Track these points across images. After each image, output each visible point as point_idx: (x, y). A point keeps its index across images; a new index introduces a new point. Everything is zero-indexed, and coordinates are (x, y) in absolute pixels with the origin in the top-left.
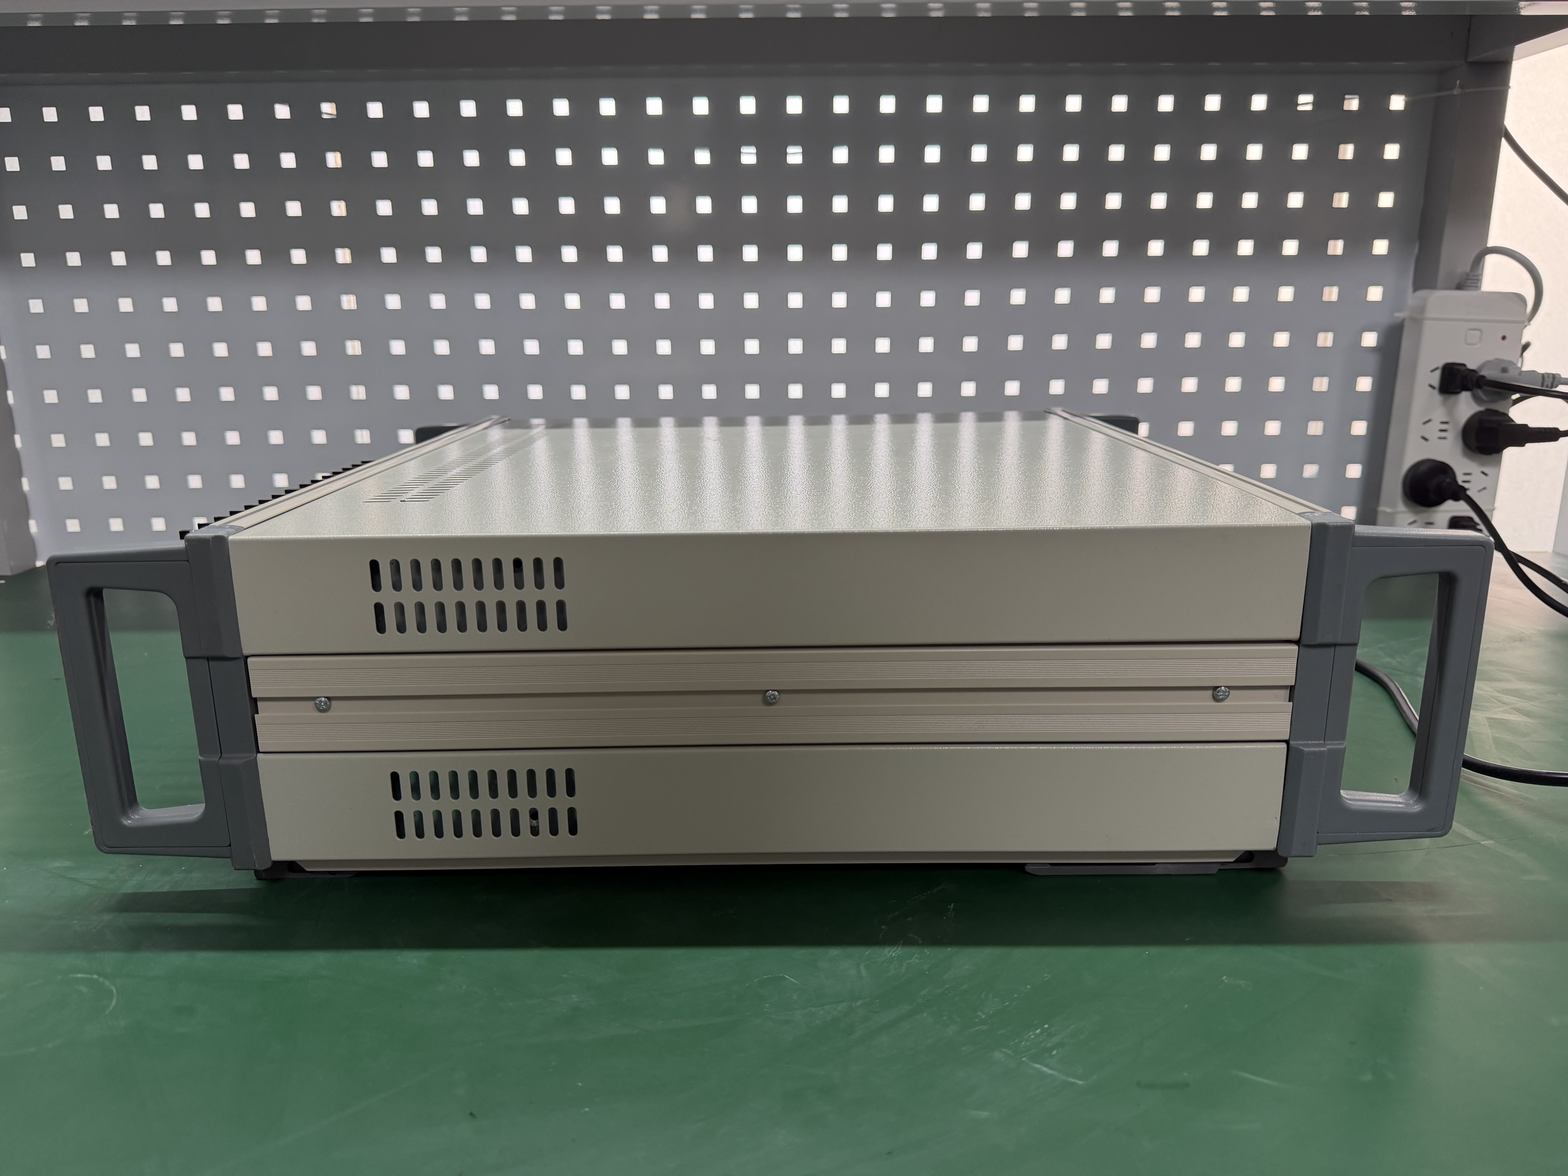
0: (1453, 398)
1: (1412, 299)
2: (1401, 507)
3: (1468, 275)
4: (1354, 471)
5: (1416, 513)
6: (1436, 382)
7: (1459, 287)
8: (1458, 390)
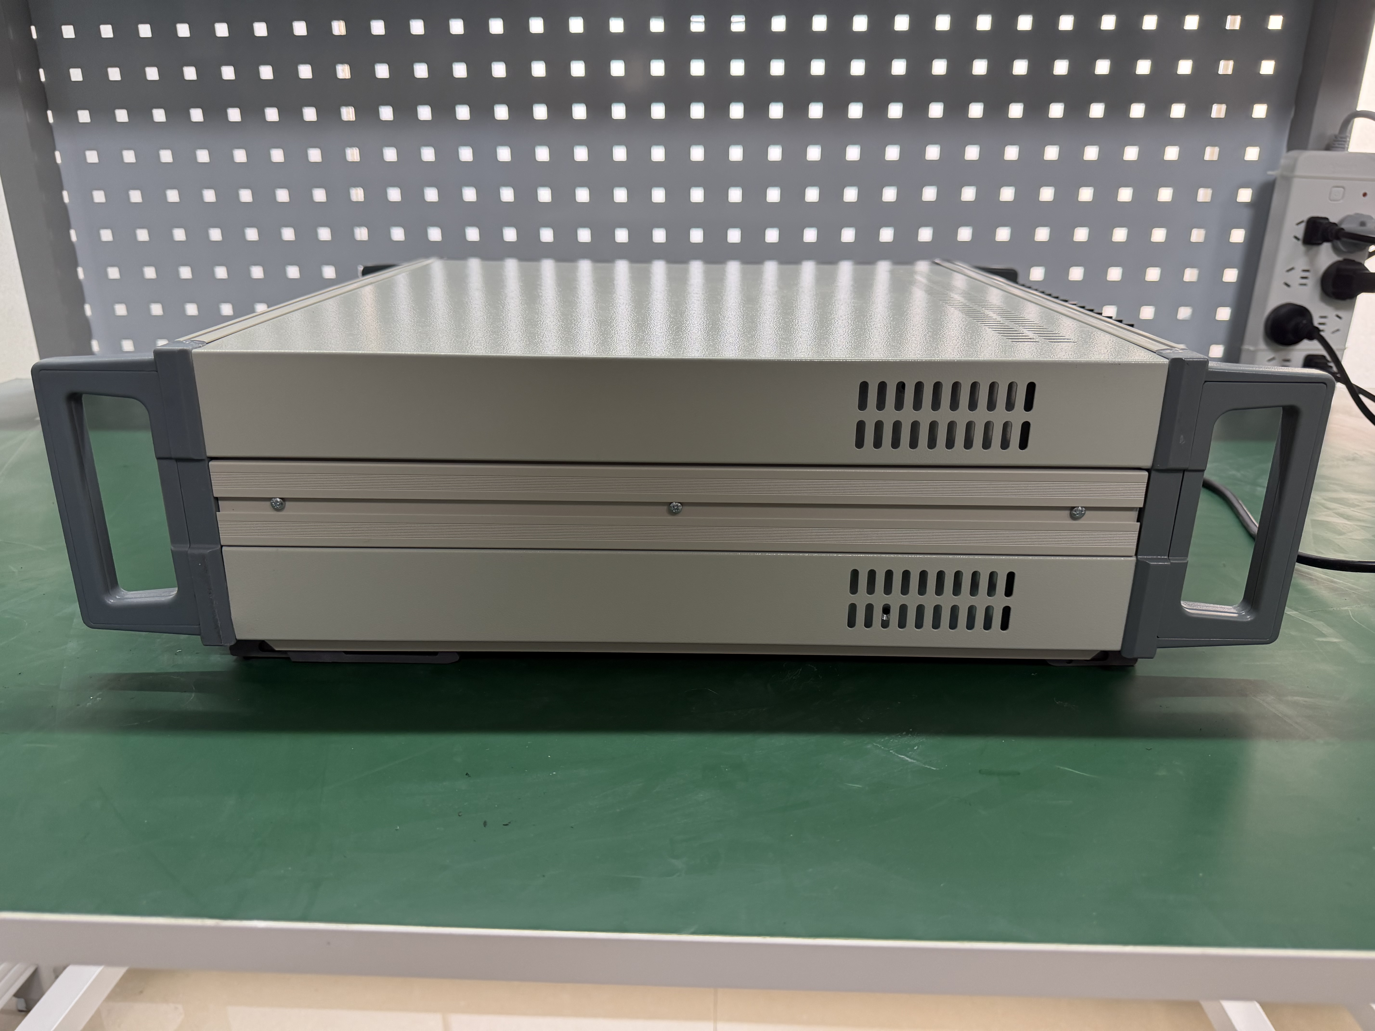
0: (1315, 248)
1: (1286, 157)
2: (1262, 345)
3: (1336, 137)
4: (1224, 314)
5: (1276, 351)
6: (1300, 233)
7: (1328, 148)
8: (1320, 242)
